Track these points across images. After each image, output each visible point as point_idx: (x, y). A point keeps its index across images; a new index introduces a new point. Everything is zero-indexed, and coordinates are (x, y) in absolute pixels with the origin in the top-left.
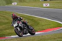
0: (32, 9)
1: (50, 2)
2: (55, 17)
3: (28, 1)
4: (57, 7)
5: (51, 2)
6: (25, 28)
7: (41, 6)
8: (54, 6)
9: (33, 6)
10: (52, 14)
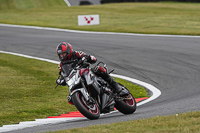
0: (38, 36)
1: (102, 9)
2: (119, 63)
3: (24, 6)
4: (126, 28)
5: (107, 10)
6: (104, 92)
7: (68, 25)
8: (115, 25)
9: (41, 23)
10: (111, 52)
